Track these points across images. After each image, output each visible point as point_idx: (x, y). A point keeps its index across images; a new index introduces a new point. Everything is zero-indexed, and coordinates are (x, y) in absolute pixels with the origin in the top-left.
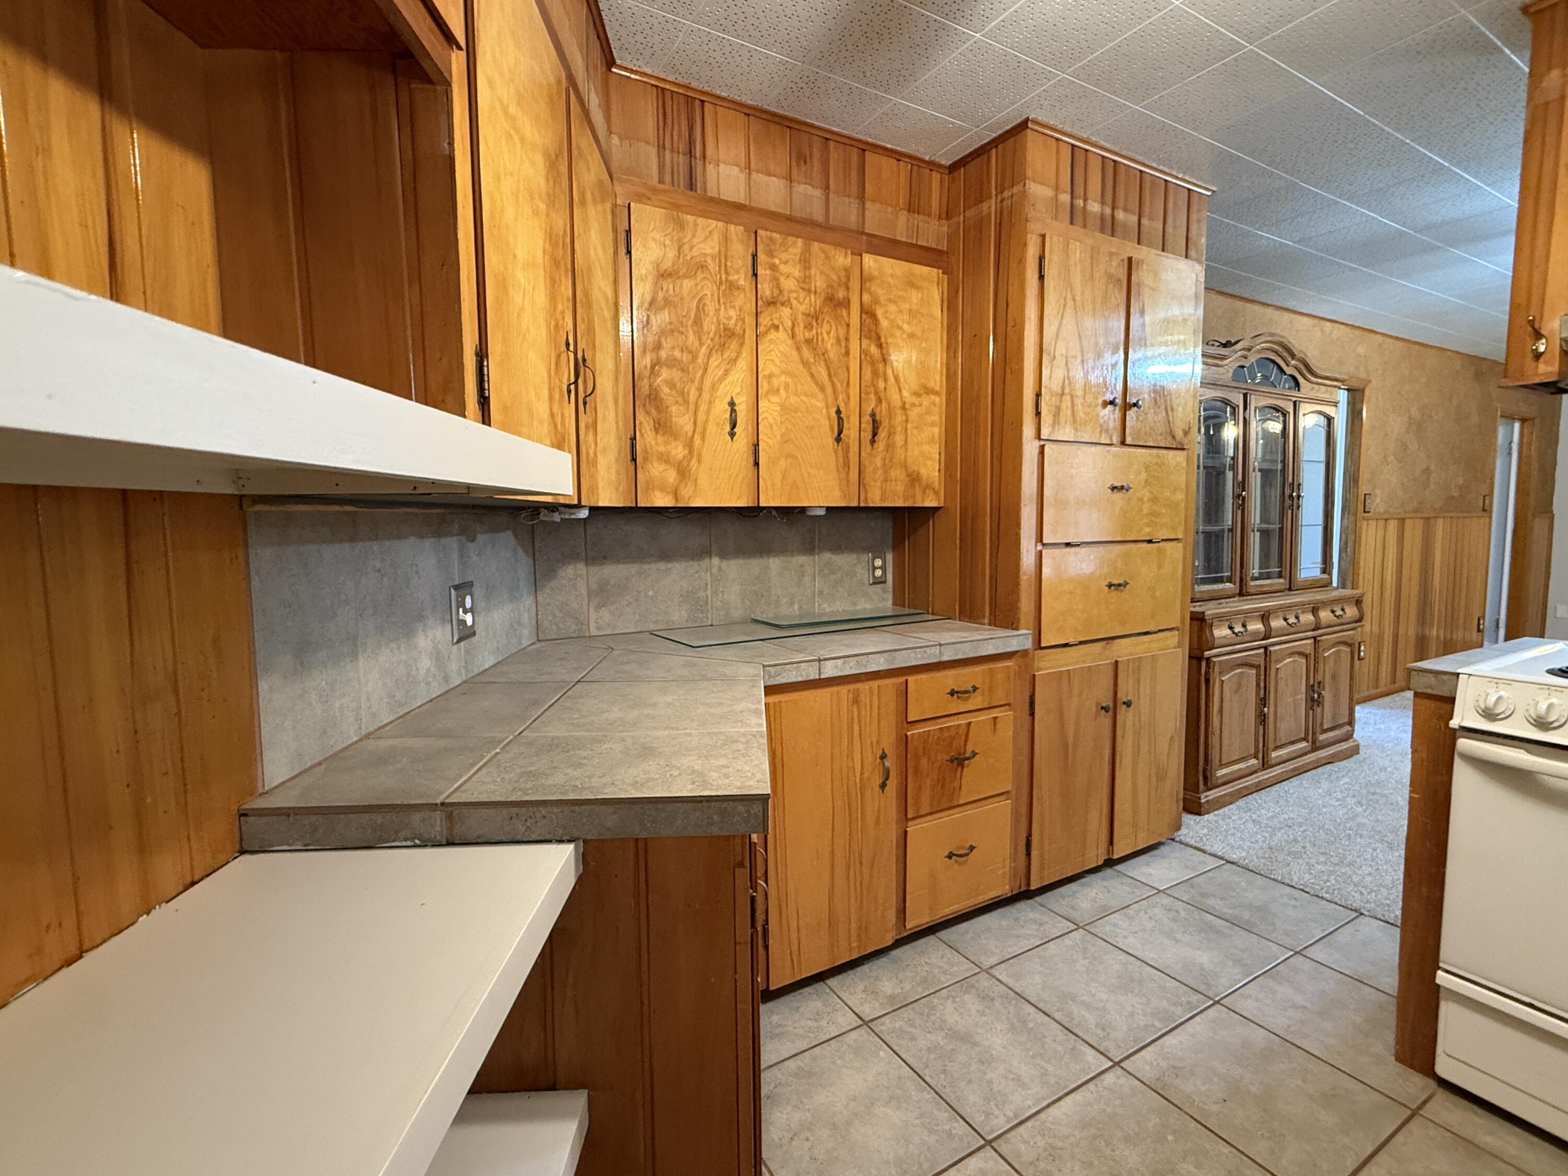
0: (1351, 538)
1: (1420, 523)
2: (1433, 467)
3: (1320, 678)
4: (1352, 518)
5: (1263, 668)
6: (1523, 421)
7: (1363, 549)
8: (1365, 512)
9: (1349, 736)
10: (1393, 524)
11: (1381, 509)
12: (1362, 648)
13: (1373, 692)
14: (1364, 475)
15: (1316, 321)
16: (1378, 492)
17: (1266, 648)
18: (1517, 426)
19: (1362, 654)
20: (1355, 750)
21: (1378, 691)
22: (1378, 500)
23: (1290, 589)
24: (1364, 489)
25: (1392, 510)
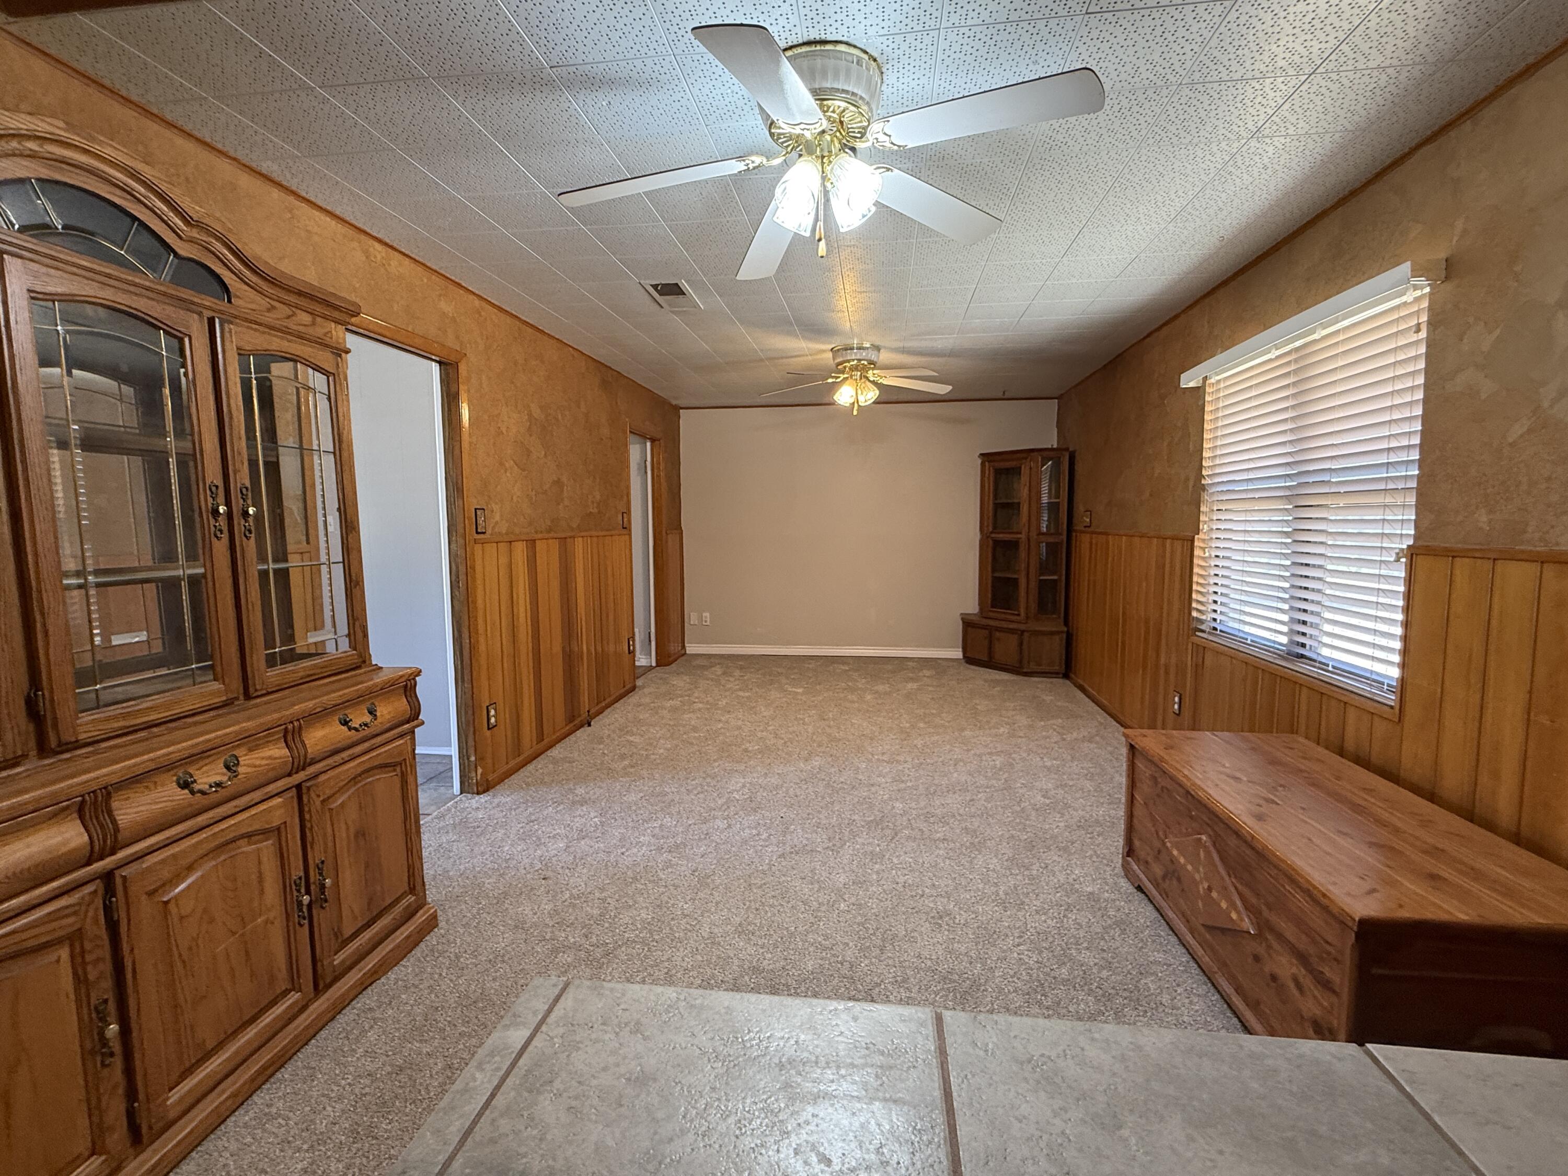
0: (462, 569)
1: (555, 544)
2: (564, 479)
3: (315, 856)
4: (461, 541)
5: (98, 930)
6: (653, 441)
7: (479, 582)
8: (477, 533)
9: (421, 904)
10: (520, 549)
11: (503, 528)
12: (492, 712)
13: (512, 763)
14: (470, 484)
15: (351, 232)
16: (496, 507)
17: (108, 877)
18: (648, 444)
19: (493, 720)
20: (432, 923)
21: (521, 758)
22: (497, 517)
23: (248, 696)
24: (473, 502)
25: (517, 530)
